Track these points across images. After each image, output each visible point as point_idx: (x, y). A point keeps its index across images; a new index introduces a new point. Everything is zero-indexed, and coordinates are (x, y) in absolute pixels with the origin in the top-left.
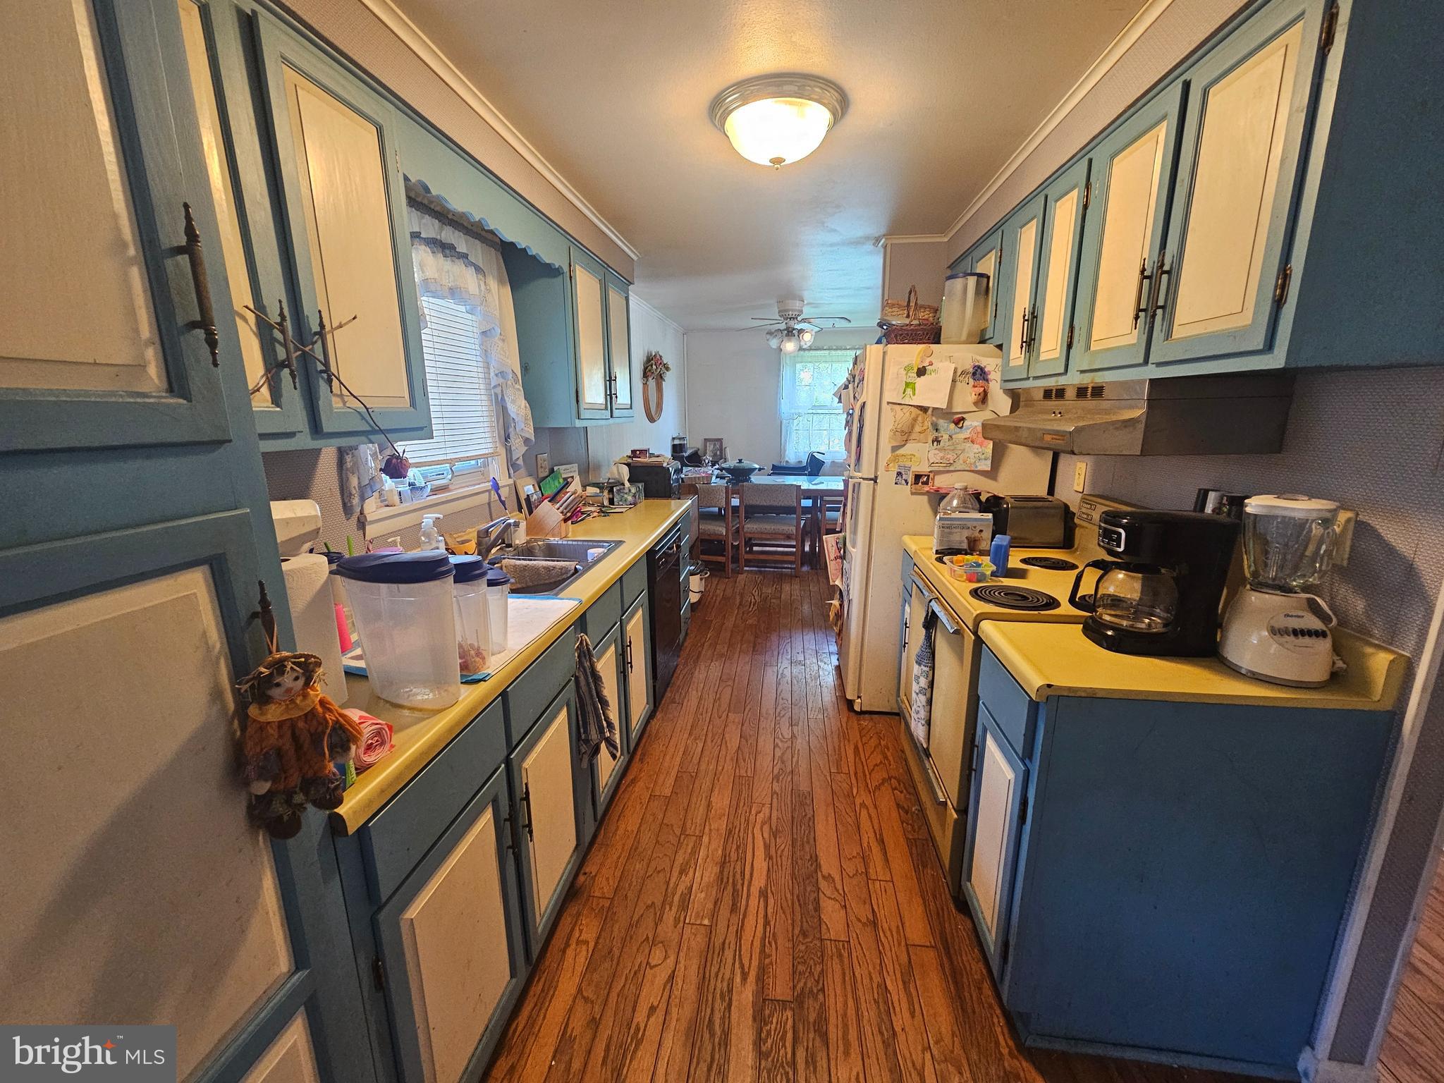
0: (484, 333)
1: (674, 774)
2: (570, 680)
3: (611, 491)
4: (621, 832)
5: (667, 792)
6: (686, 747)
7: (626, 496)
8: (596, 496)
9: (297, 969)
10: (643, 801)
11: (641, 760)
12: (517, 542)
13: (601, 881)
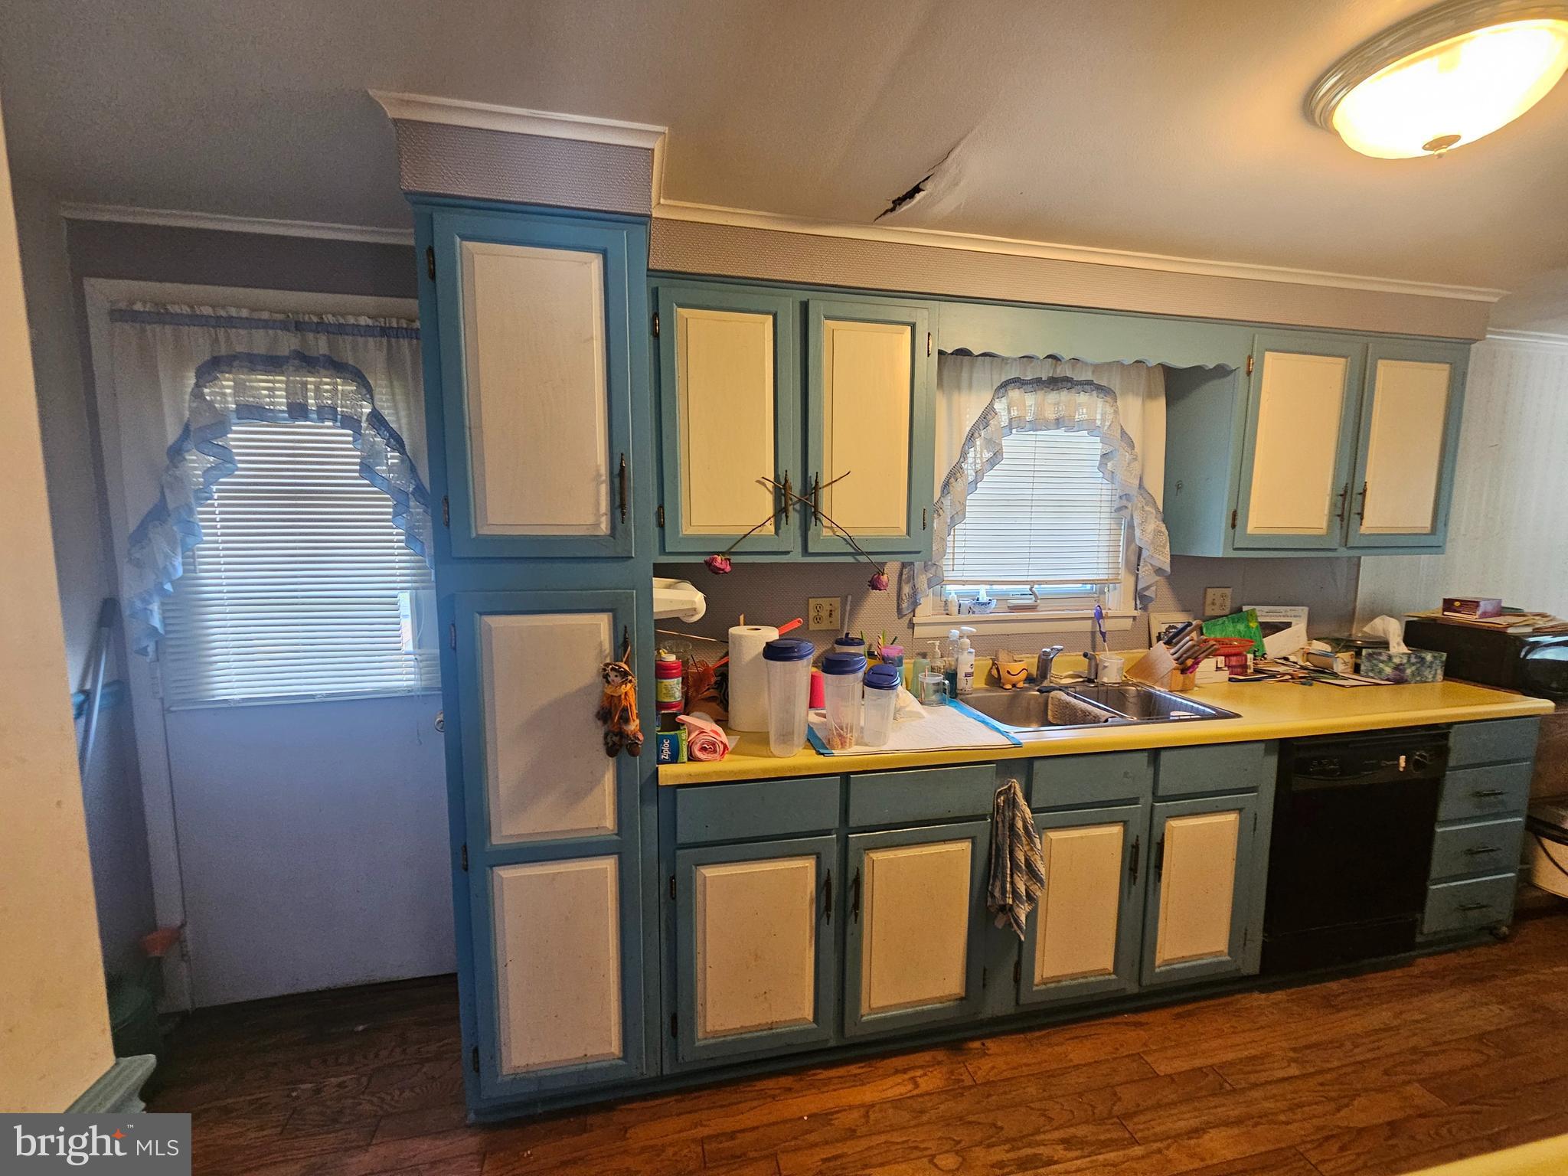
1: (1198, 1063)
2: (983, 817)
3: (1358, 654)
4: (1058, 1049)
5: (1163, 1069)
6: (1267, 1055)
7: (1381, 665)
8: (1326, 655)
9: (616, 834)
10: (1122, 1050)
11: (1179, 1016)
12: (1105, 680)
13: (986, 1064)
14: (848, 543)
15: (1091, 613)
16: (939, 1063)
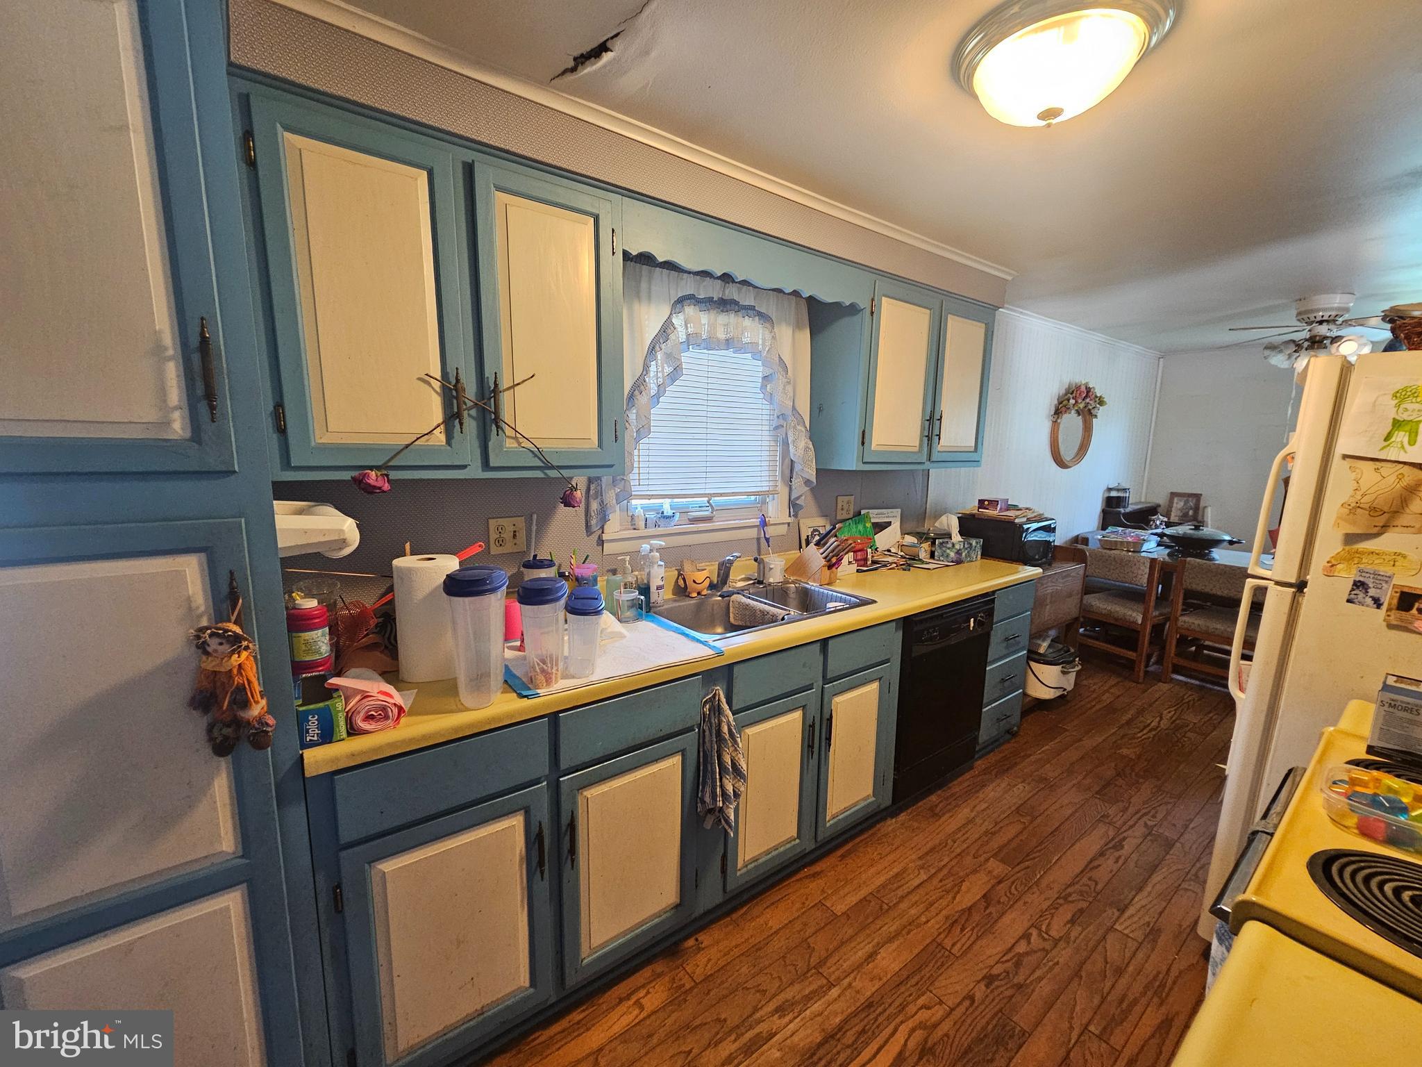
0: (765, 378)
1: (863, 892)
2: (691, 729)
3: (933, 543)
4: (761, 920)
5: (840, 908)
6: (904, 870)
7: (948, 551)
8: (913, 546)
9: (242, 857)
10: (807, 903)
11: (843, 857)
12: (771, 580)
13: (701, 959)
14: (536, 456)
15: (757, 521)
16: (660, 975)
